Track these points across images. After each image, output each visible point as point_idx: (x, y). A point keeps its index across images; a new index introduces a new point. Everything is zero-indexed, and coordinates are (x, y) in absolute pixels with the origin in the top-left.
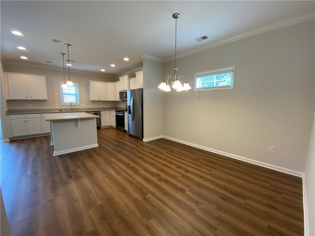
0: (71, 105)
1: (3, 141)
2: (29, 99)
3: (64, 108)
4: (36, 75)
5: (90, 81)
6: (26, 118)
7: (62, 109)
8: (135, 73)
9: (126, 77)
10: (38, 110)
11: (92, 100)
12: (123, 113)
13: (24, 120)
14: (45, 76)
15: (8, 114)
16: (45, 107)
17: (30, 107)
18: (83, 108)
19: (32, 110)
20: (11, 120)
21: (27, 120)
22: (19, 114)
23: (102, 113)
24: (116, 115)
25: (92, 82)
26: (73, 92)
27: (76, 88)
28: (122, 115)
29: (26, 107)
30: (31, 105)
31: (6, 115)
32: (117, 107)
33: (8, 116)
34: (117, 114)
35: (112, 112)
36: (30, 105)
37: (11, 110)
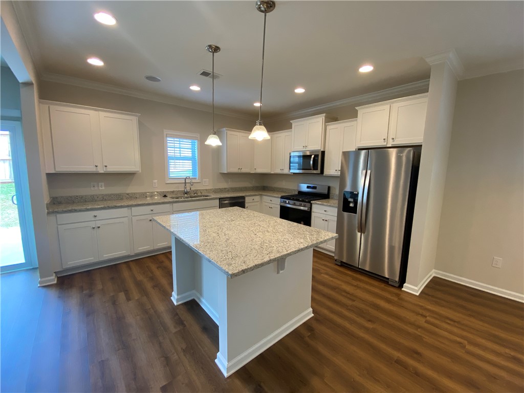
0: (185, 183)
1: (40, 283)
2: (101, 170)
3: (172, 190)
4: (115, 113)
5: (225, 129)
6: (97, 218)
7: (168, 192)
8: (357, 108)
9: (320, 120)
10: (119, 197)
11: (226, 172)
12: (308, 205)
13: (93, 224)
14: (136, 116)
15: (53, 212)
16: (133, 189)
17: (102, 189)
18: (206, 190)
19: (106, 195)
20: (59, 226)
21: (99, 224)
22: (80, 211)
23: (247, 199)
24: (281, 207)
25: (228, 132)
26: (188, 153)
27: (193, 145)
28: (306, 209)
29: (92, 189)
30: (103, 184)
31: (48, 213)
32: (265, 185)
33: (52, 218)
34: (283, 204)
35: (265, 197)
36: (100, 184)
37: (56, 198)
